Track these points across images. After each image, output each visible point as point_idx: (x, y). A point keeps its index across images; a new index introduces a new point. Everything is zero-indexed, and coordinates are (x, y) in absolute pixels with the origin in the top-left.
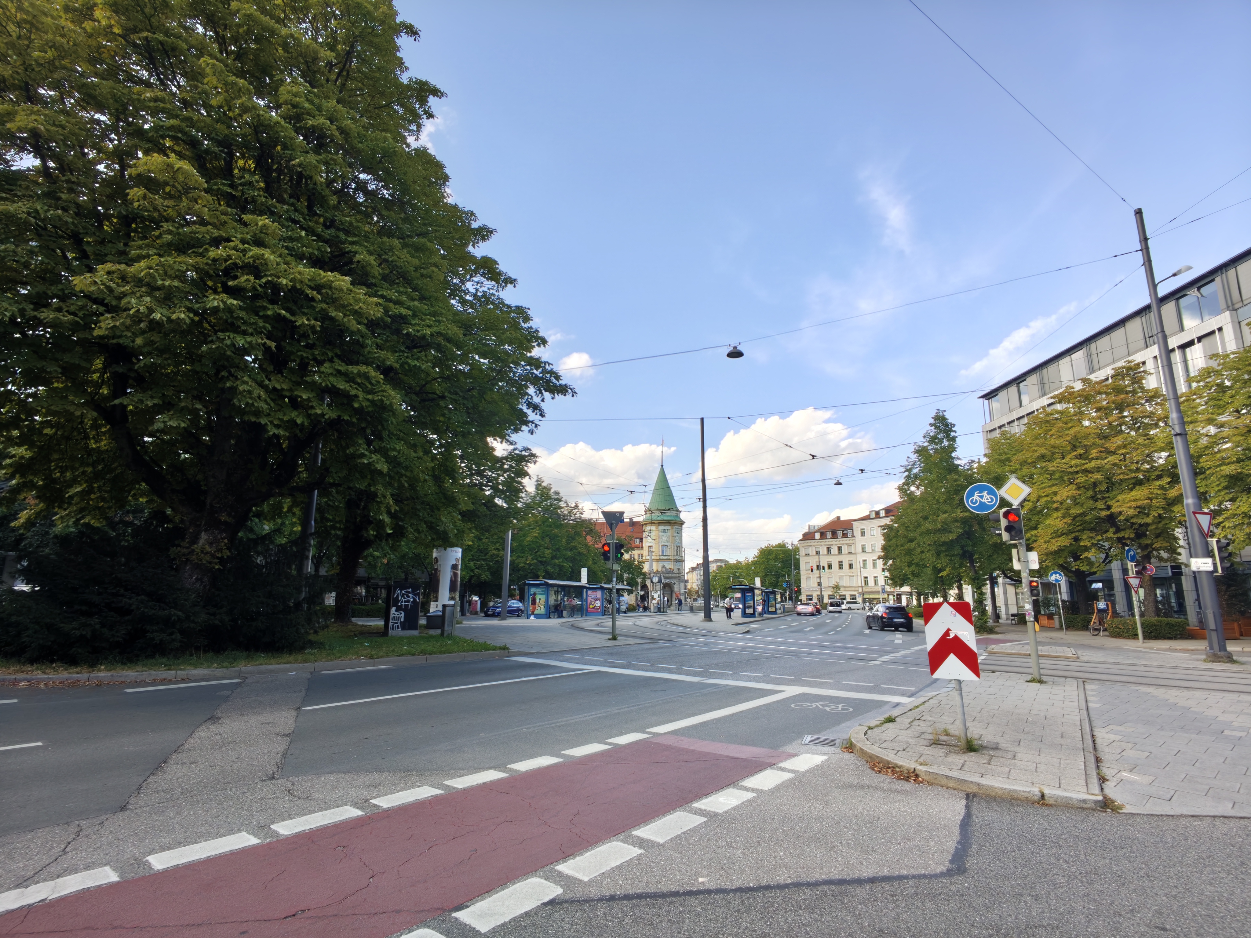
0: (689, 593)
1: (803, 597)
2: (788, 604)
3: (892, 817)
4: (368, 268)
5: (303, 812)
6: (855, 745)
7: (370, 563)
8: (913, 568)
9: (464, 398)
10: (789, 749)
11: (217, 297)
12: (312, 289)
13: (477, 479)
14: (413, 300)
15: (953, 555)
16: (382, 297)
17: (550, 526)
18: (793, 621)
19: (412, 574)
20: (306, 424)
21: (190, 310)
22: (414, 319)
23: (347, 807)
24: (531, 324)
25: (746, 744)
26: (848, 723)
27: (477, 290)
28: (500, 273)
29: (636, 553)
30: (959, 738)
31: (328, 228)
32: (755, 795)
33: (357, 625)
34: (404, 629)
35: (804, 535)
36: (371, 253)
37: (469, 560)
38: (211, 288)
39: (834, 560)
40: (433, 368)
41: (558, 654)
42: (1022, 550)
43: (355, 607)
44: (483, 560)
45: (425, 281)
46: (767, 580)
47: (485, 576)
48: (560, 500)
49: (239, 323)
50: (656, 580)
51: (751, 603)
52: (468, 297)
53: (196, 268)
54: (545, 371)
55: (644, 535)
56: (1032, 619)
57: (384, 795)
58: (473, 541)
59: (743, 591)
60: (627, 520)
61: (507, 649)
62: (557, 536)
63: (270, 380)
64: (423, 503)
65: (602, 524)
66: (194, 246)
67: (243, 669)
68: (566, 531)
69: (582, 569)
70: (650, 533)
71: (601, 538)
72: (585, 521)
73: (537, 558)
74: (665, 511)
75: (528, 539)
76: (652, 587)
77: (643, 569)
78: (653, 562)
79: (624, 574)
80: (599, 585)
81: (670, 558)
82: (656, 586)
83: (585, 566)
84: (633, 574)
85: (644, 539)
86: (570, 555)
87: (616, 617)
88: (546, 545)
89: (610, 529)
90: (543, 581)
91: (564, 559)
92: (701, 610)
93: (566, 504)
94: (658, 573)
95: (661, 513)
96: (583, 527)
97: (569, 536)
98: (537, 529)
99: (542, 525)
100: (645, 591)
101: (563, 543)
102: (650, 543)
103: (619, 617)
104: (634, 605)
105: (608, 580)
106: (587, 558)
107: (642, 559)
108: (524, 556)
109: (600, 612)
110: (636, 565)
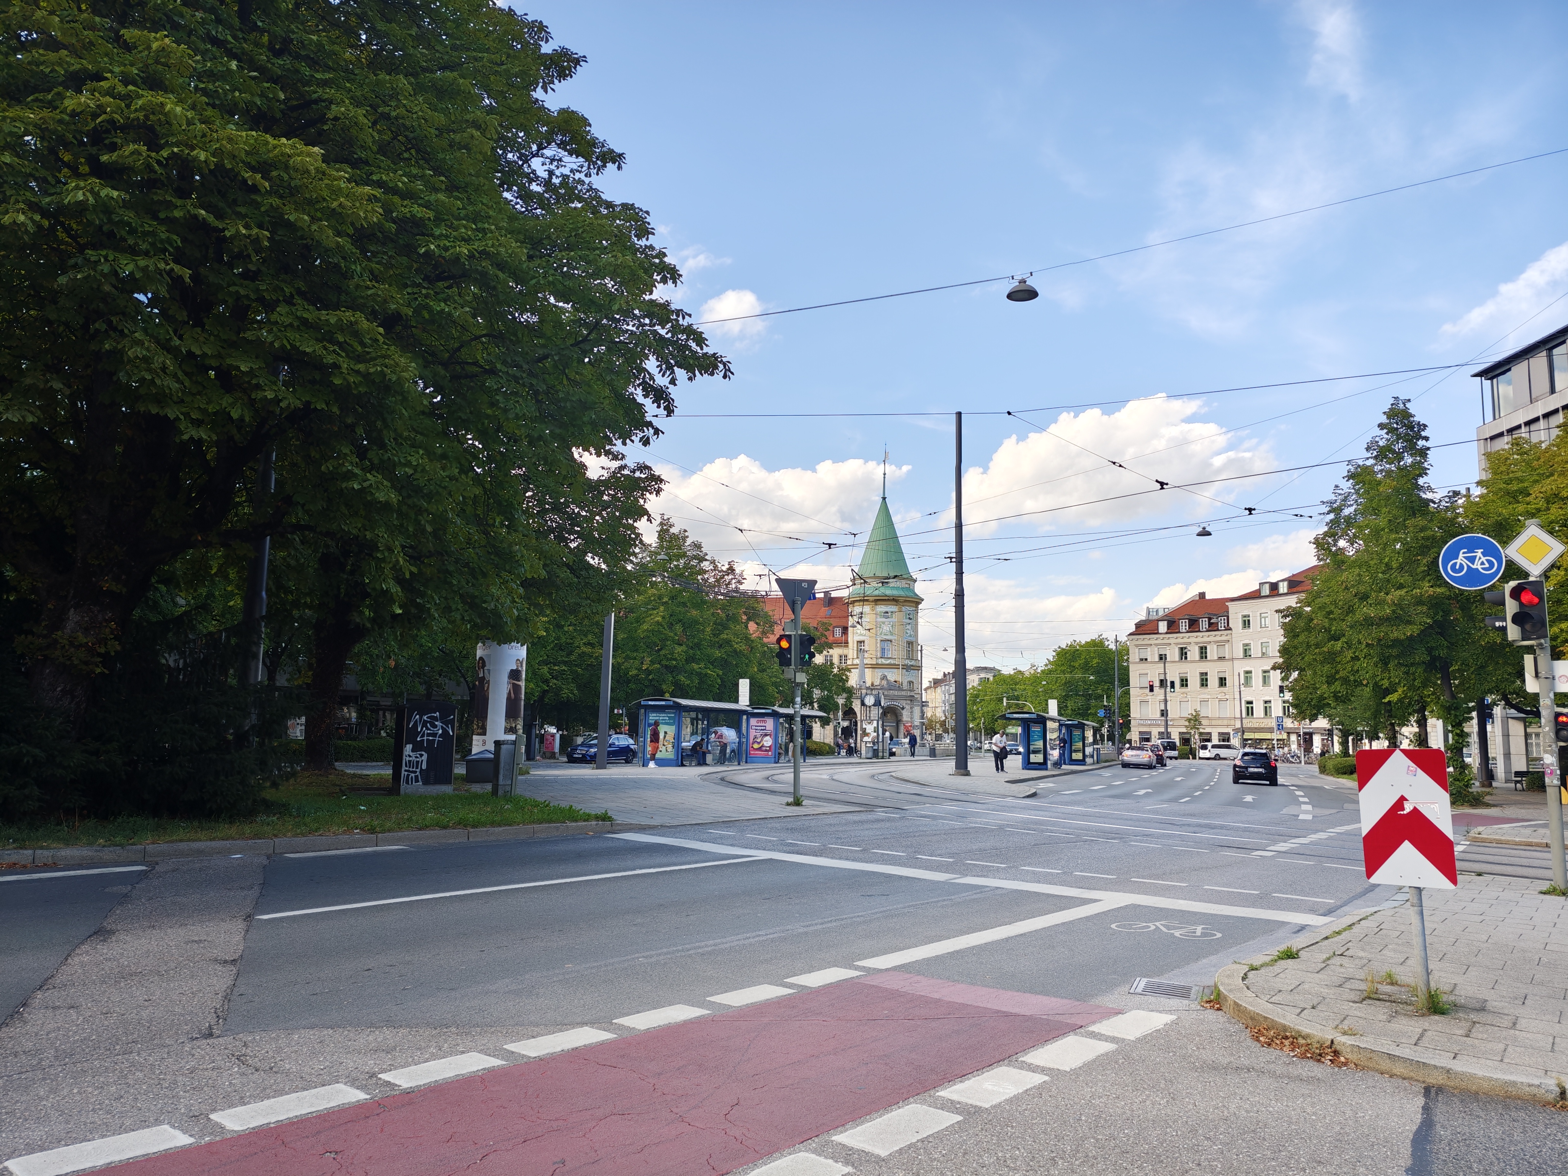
0: (928, 726)
1: (1134, 735)
2: (1107, 748)
3: (1290, 1123)
4: (354, 132)
5: (263, 1094)
6: (1225, 998)
7: (364, 667)
8: (1337, 686)
9: (531, 374)
10: (1109, 1000)
11: (82, 184)
12: (254, 169)
13: (554, 520)
14: (436, 190)
15: (1412, 664)
16: (380, 184)
17: (684, 604)
18: (1115, 777)
19: (439, 686)
20: (247, 419)
21: (33, 207)
22: (437, 226)
23: (341, 1086)
24: (652, 240)
25: (1032, 991)
26: (1213, 959)
27: (551, 173)
28: (593, 143)
29: (835, 653)
30: (1415, 989)
31: (278, 54)
32: (1046, 1078)
33: (344, 774)
34: (426, 782)
35: (1138, 625)
36: (358, 104)
37: (540, 664)
38: (67, 165)
39: (1193, 673)
40: (474, 316)
41: (698, 828)
42: (1544, 658)
43: (340, 743)
44: (565, 663)
45: (458, 154)
46: (1070, 704)
47: (570, 691)
48: (702, 559)
49: (123, 233)
50: (870, 701)
51: (1040, 744)
52: (535, 187)
53: (42, 132)
54: (676, 329)
55: (851, 621)
56: (1556, 782)
57: (403, 1067)
58: (547, 631)
59: (1026, 724)
60: (820, 596)
61: (610, 819)
62: (696, 622)
63: (181, 338)
64: (457, 561)
65: (776, 600)
66: (35, 90)
67: (150, 848)
68: (713, 614)
69: (741, 681)
70: (861, 618)
71: (775, 626)
72: (746, 595)
73: (661, 661)
74: (888, 579)
75: (645, 628)
76: (864, 713)
77: (847, 681)
78: (866, 670)
79: (814, 690)
80: (770, 709)
81: (897, 663)
82: (870, 711)
83: (745, 675)
84: (830, 691)
85: (850, 629)
86: (720, 655)
87: (801, 764)
88: (677, 638)
89: (790, 610)
90: (671, 701)
91: (709, 662)
92: (949, 754)
93: (712, 565)
94: (874, 689)
95: (880, 582)
96: (743, 605)
97: (717, 621)
98: (661, 609)
99: (670, 602)
100: (851, 721)
101: (706, 635)
102: (861, 635)
103: (806, 764)
105: (785, 700)
106: (750, 661)
107: (846, 665)
108: (637, 657)
109: (771, 755)
110: (835, 675)
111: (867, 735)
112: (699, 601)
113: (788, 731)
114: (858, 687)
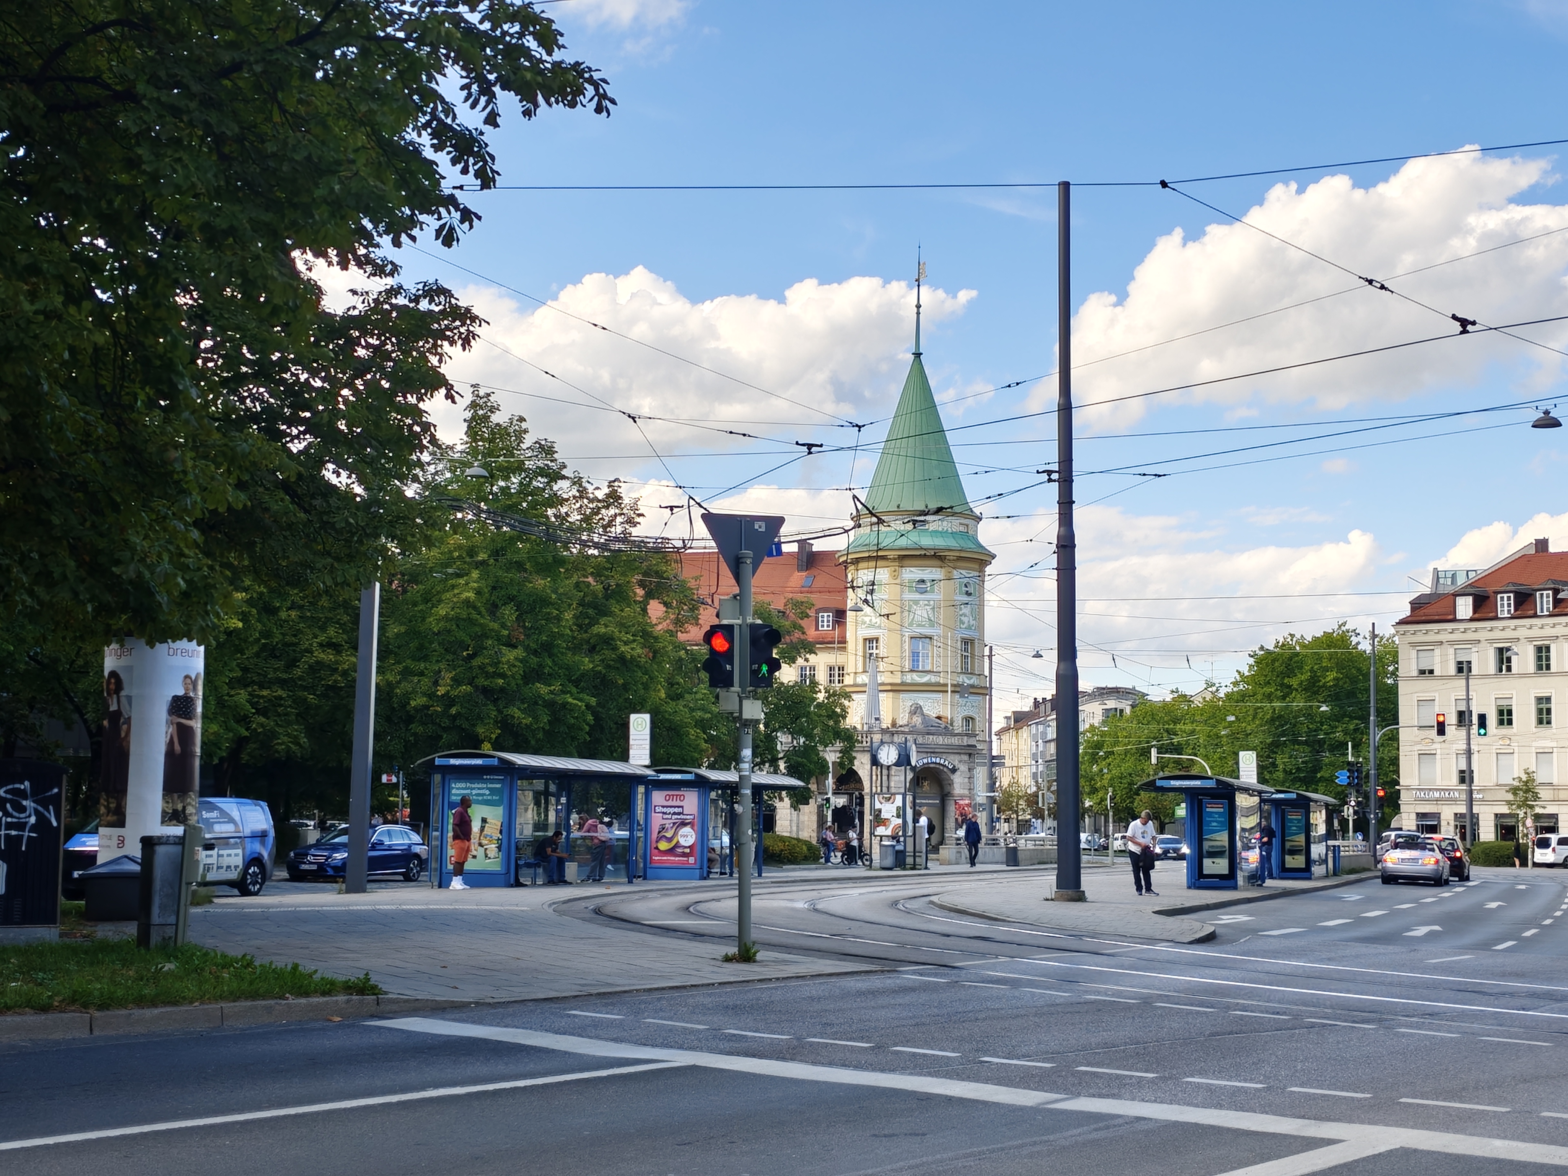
0: (1003, 804)
1: (1407, 821)
9: (207, 103)
13: (257, 396)
17: (520, 566)
18: (1369, 902)
19: (30, 730)
29: (821, 662)
35: (1417, 605)
37: (231, 684)
39: (1523, 697)
41: (548, 1008)
44: (283, 683)
46: (1281, 760)
47: (290, 740)
48: (555, 476)
50: (888, 755)
51: (1223, 838)
54: (501, 13)
55: (852, 598)
58: (244, 618)
59: (1195, 798)
61: (374, 990)
62: (545, 602)
64: (61, 478)
65: (703, 557)
68: (577, 585)
69: (633, 717)
70: (872, 592)
71: (701, 609)
72: (644, 547)
73: (474, 678)
74: (925, 515)
75: (443, 612)
76: (877, 779)
77: (844, 717)
78: (881, 695)
79: (779, 734)
80: (691, 773)
81: (941, 682)
82: (888, 776)
83: (643, 707)
84: (809, 736)
85: (849, 614)
86: (591, 666)
87: (752, 881)
88: (506, 633)
89: (731, 576)
90: (494, 757)
91: (570, 681)
92: (1045, 860)
93: (576, 487)
94: (897, 732)
95: (909, 522)
96: (637, 568)
97: (587, 599)
98: (473, 575)
99: (492, 561)
100: (851, 795)
101: (564, 627)
102: (871, 626)
103: (762, 881)
104: (814, 842)
105: (722, 755)
106: (651, 678)
107: (841, 685)
108: (426, 672)
109: (695, 863)
110: (820, 706)
111: (883, 822)
112: (550, 560)
113: (725, 816)
114: (866, 728)
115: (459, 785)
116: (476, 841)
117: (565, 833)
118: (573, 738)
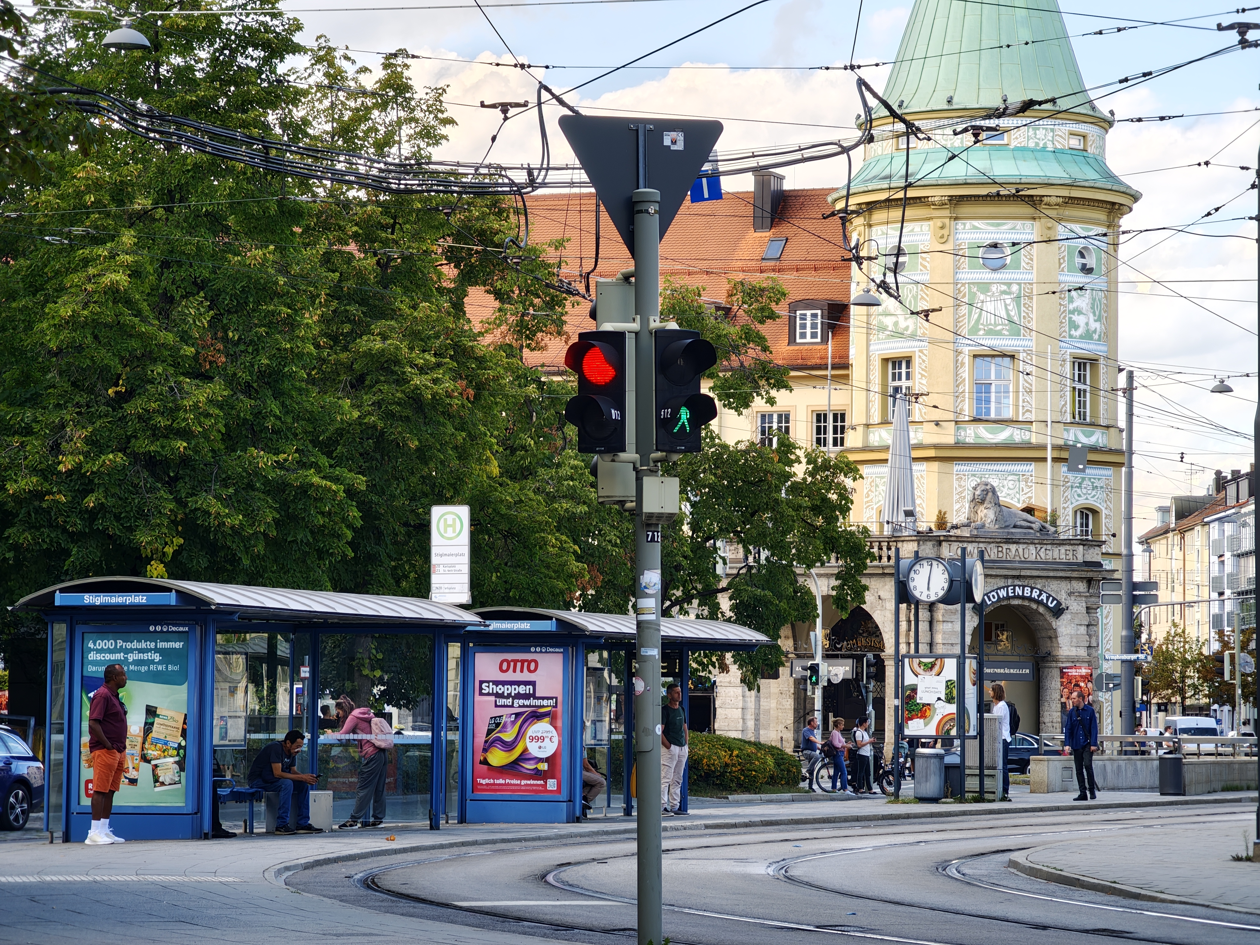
0: (1154, 675)
17: (214, 222)
29: (799, 404)
48: (280, 46)
50: (930, 582)
55: (858, 281)
62: (264, 291)
65: (568, 203)
68: (327, 258)
69: (437, 511)
70: (896, 269)
71: (568, 304)
72: (456, 184)
73: (128, 439)
74: (999, 117)
75: (66, 312)
76: (909, 630)
77: (845, 510)
78: (916, 467)
79: (719, 544)
80: (550, 618)
81: (1034, 440)
82: (931, 623)
83: (457, 492)
84: (778, 548)
85: (854, 310)
86: (356, 414)
87: (664, 824)
88: (190, 351)
89: (620, 239)
90: (169, 590)
91: (315, 443)
92: (1237, 783)
93: (322, 68)
94: (948, 539)
95: (965, 130)
96: (442, 225)
97: (346, 285)
98: (124, 239)
99: (161, 211)
100: (859, 659)
101: (303, 339)
102: (899, 334)
103: (688, 823)
104: (789, 749)
105: (609, 584)
106: (472, 437)
107: (839, 448)
108: (36, 427)
109: (559, 790)
110: (796, 488)
111: (923, 711)
112: (273, 209)
113: (618, 701)
114: (887, 530)
115: (102, 644)
116: (137, 751)
117: (308, 736)
118: (321, 554)
